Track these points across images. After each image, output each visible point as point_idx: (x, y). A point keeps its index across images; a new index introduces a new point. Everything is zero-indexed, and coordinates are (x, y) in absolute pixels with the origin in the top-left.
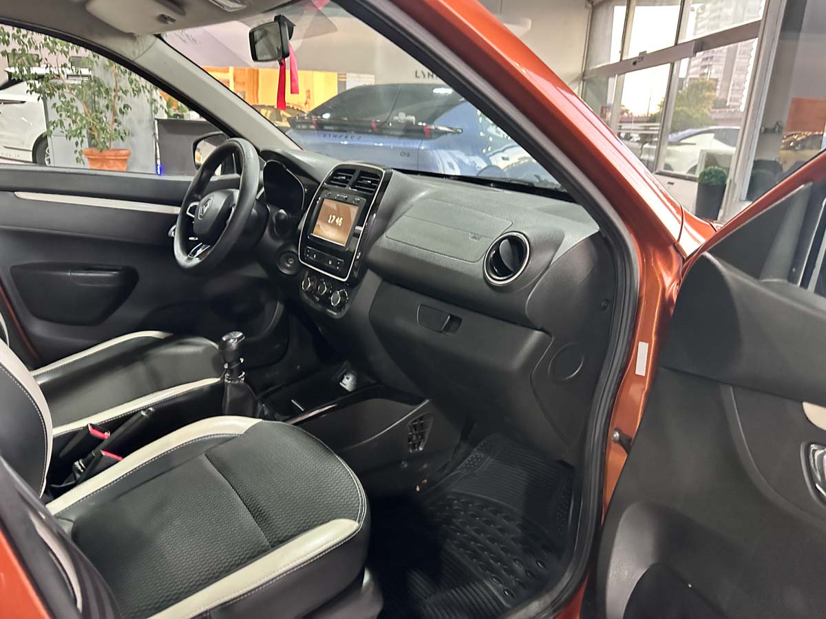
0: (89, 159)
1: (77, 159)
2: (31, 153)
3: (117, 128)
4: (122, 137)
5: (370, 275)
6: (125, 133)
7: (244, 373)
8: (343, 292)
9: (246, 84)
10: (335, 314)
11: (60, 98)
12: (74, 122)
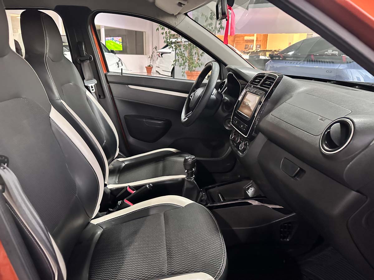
0: (187, 75)
1: (182, 75)
2: (171, 73)
3: (198, 62)
4: (199, 66)
5: (260, 135)
6: (201, 64)
7: (194, 176)
8: (247, 143)
9: (261, 41)
10: (241, 154)
11: (179, 50)
12: (183, 60)
